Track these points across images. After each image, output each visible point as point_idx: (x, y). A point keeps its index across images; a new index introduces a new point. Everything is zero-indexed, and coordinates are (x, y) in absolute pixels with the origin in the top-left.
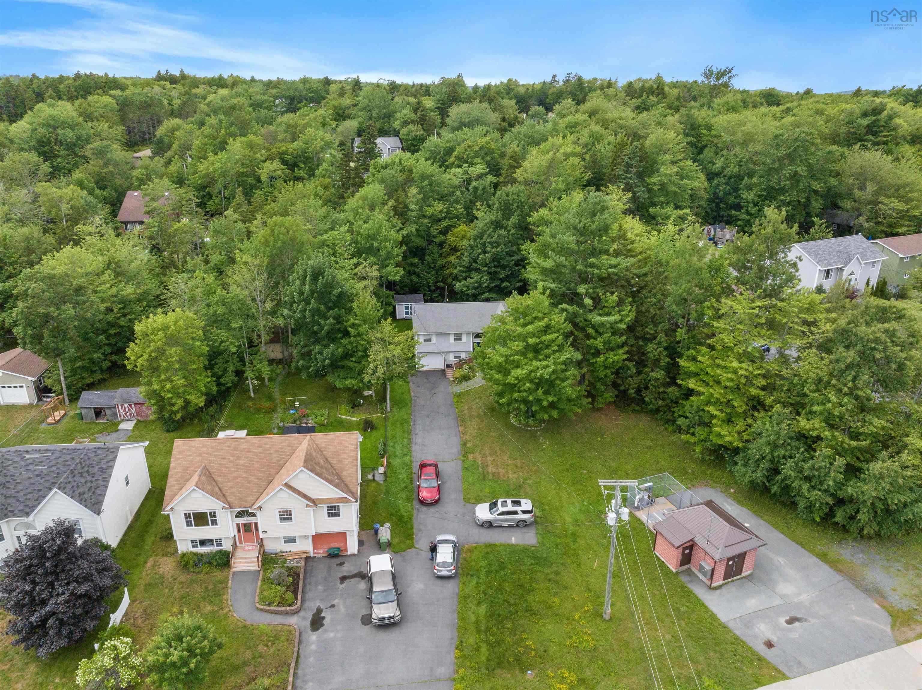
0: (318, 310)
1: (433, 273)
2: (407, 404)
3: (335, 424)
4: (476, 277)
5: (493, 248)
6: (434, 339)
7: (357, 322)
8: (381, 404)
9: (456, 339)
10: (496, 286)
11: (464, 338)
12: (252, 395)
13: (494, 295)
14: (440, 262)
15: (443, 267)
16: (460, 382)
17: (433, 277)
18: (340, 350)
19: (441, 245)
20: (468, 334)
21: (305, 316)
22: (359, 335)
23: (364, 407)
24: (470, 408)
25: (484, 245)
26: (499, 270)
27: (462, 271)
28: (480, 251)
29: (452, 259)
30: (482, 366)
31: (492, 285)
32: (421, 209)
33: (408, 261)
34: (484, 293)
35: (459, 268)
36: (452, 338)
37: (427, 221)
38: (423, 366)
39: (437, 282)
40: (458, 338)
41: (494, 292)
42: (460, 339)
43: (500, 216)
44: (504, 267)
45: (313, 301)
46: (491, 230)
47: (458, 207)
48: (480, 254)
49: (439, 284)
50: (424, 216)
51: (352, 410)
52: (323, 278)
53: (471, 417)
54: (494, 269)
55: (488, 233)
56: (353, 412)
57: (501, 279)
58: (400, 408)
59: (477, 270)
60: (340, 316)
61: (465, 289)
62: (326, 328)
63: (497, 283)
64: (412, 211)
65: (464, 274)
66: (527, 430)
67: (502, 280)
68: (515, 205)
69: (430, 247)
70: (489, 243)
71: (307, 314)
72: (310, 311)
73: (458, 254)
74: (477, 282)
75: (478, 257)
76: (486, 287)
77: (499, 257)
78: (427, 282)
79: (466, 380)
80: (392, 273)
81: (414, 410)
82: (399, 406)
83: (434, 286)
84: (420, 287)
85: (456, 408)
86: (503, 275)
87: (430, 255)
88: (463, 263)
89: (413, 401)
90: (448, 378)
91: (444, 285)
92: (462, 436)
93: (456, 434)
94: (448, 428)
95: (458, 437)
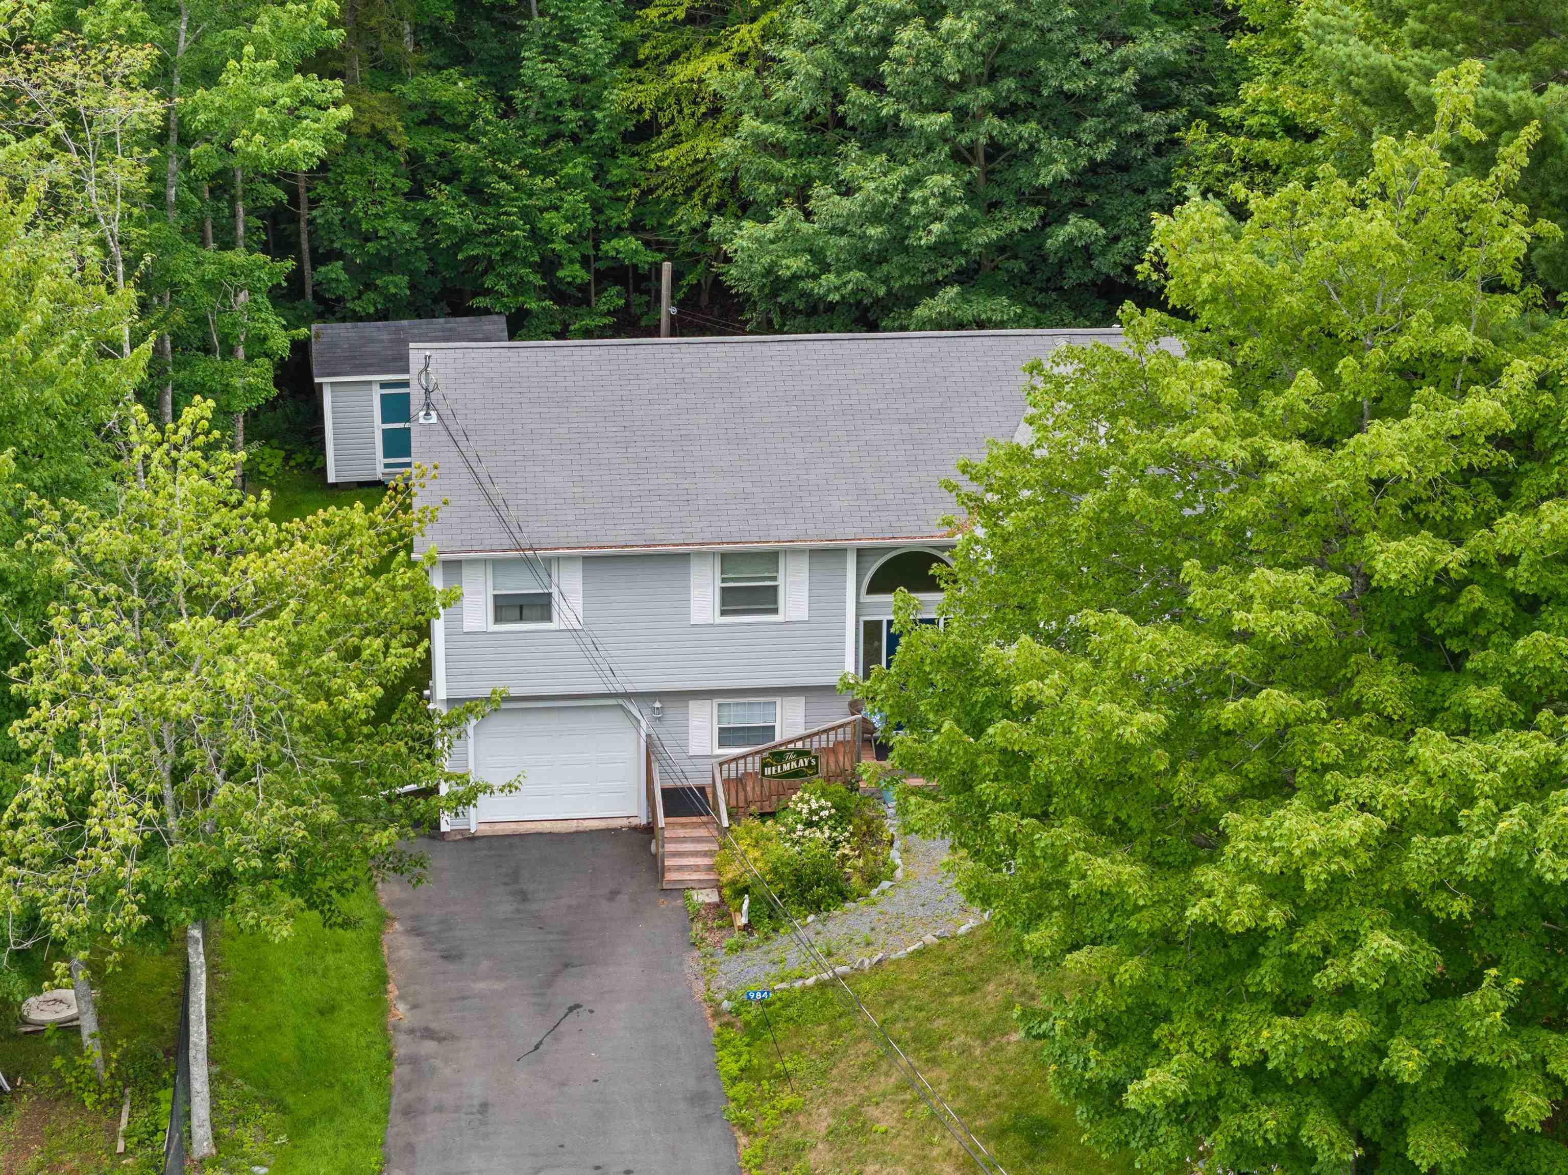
1: (578, 166)
2: (353, 1096)
4: (872, 176)
6: (572, 595)
8: (146, 1099)
9: (731, 598)
10: (1002, 248)
11: (795, 588)
15: (642, 128)
16: (768, 915)
17: (573, 199)
20: (824, 557)
24: (853, 1130)
26: (1028, 129)
27: (779, 150)
29: (710, 68)
30: (965, 784)
33: (409, 90)
34: (932, 289)
35: (749, 123)
36: (704, 587)
38: (467, 798)
39: (598, 235)
40: (749, 594)
41: (993, 292)
42: (765, 597)
44: (1066, 111)
48: (901, 18)
49: (609, 247)
54: (992, 124)
57: (1039, 196)
58: (300, 1128)
61: (796, 264)
63: (1027, 219)
65: (787, 169)
67: (1058, 204)
73: (746, 34)
74: (875, 218)
75: (886, 41)
76: (941, 248)
77: (1029, 39)
78: (534, 234)
79: (816, 906)
80: (261, 113)
81: (410, 1149)
82: (282, 1108)
83: (585, 261)
84: (490, 266)
85: (743, 1125)
86: (1060, 168)
87: (550, 52)
88: (782, 93)
89: (402, 1071)
90: (680, 891)
91: (647, 257)
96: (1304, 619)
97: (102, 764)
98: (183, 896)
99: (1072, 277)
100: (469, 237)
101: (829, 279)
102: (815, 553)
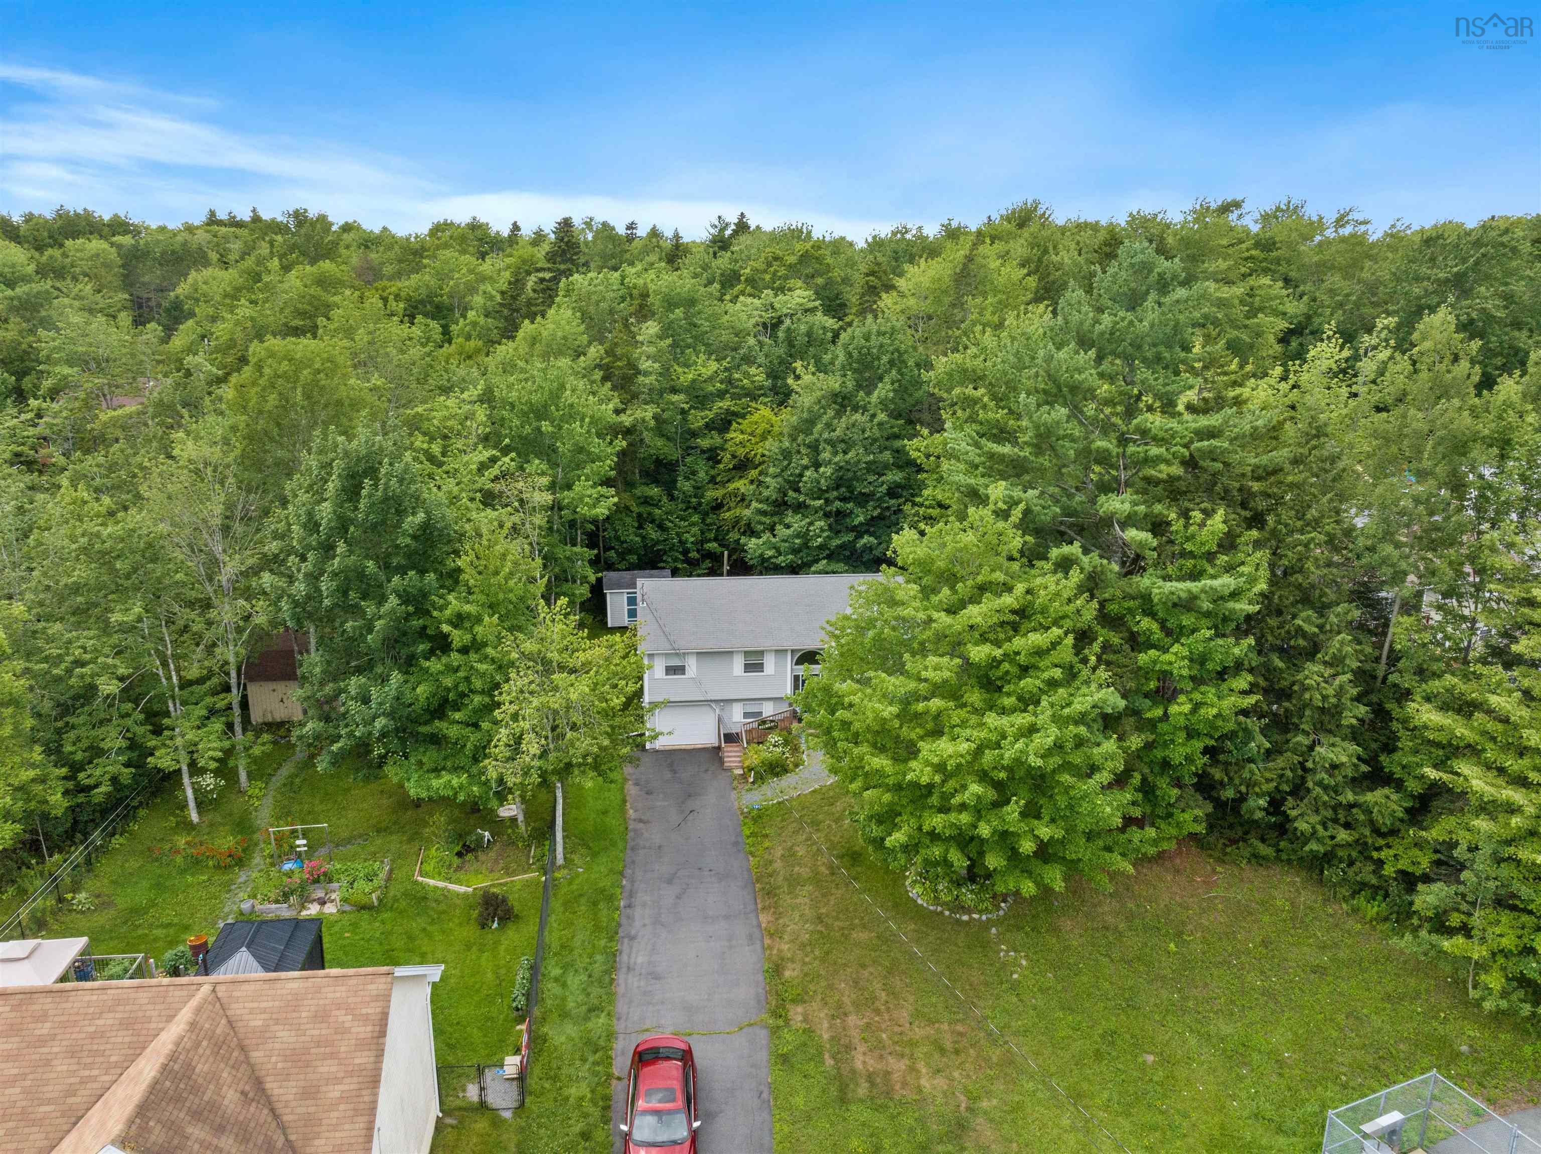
0: (361, 575)
1: (695, 518)
2: (614, 844)
3: (403, 904)
4: (797, 522)
5: (835, 453)
6: (692, 666)
8: (540, 845)
9: (749, 668)
10: (842, 547)
11: (770, 664)
12: (194, 817)
13: (841, 566)
14: (711, 494)
15: (718, 506)
16: (760, 778)
17: (695, 529)
18: (422, 690)
19: (712, 456)
20: (780, 652)
21: (318, 590)
23: (492, 854)
24: (790, 856)
25: (814, 448)
26: (850, 505)
27: (764, 513)
28: (805, 461)
29: (741, 485)
30: (828, 732)
31: (836, 542)
32: (666, 372)
33: (638, 492)
34: (817, 561)
35: (754, 504)
36: (738, 664)
37: (682, 397)
38: (655, 737)
39: (702, 542)
40: (754, 666)
41: (838, 561)
42: (759, 667)
43: (850, 385)
44: (863, 499)
45: (341, 547)
46: (831, 413)
47: (753, 370)
48: (806, 468)
49: (706, 546)
50: (674, 390)
51: (456, 861)
53: (794, 882)
54: (838, 504)
55: (825, 418)
56: (459, 868)
57: (853, 529)
58: (595, 855)
59: (800, 507)
61: (770, 553)
62: (379, 624)
63: (848, 537)
64: (646, 374)
65: (767, 520)
66: (958, 922)
67: (860, 533)
68: (885, 359)
69: (688, 459)
70: (829, 442)
71: (326, 585)
72: (335, 574)
73: (754, 473)
74: (798, 536)
75: (801, 475)
76: (821, 547)
77: (850, 475)
78: (680, 541)
79: (777, 775)
80: (587, 500)
81: (633, 862)
82: (590, 848)
83: (698, 551)
84: (665, 553)
85: (751, 853)
86: (861, 519)
87: (687, 478)
88: (766, 493)
89: (631, 834)
90: (730, 770)
91: (719, 550)
92: (767, 941)
93: (750, 937)
94: (727, 917)
95: (758, 946)
96: (946, 674)
97: (526, 725)
98: (555, 772)
99: (866, 557)
100: (658, 542)
101: (781, 558)
102: (777, 651)
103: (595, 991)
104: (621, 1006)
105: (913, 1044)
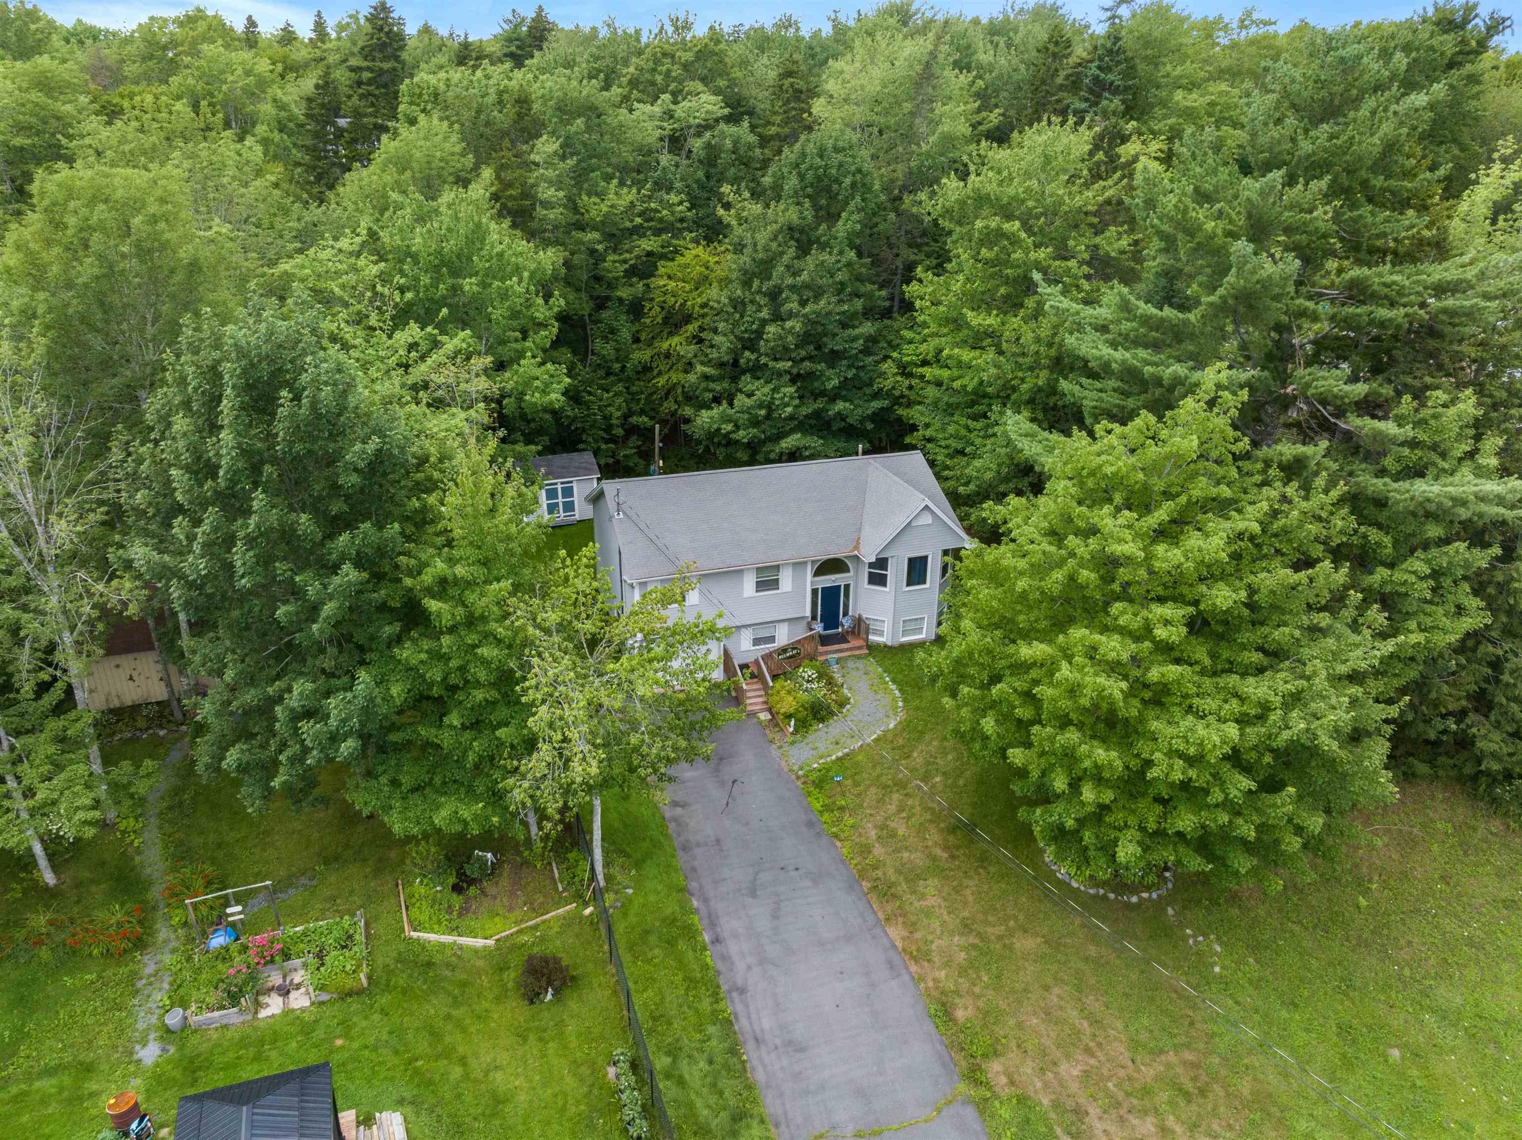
0: (287, 534)
1: (620, 387)
4: (762, 391)
5: (803, 303)
7: (460, 571)
9: (761, 586)
10: (811, 416)
11: (786, 579)
12: (49, 878)
13: (814, 442)
14: (640, 355)
15: (646, 369)
16: (803, 726)
17: (619, 400)
18: (396, 690)
19: (636, 309)
20: (799, 565)
21: (229, 567)
22: (472, 621)
23: (505, 882)
24: (887, 834)
25: (774, 295)
26: (821, 366)
27: (706, 377)
28: (765, 314)
29: (677, 343)
31: (805, 411)
32: (572, 205)
34: (780, 438)
35: (700, 368)
36: (749, 583)
37: (596, 235)
39: (629, 416)
40: (767, 583)
42: (773, 584)
43: (809, 214)
44: (834, 357)
45: (259, 499)
46: (791, 252)
47: (673, 198)
48: (766, 322)
49: (634, 420)
50: (581, 227)
51: (457, 901)
52: (297, 398)
53: (913, 876)
54: (807, 365)
55: (786, 258)
56: (464, 911)
57: (825, 393)
58: (638, 864)
59: (756, 370)
60: (381, 551)
61: (729, 427)
62: (328, 609)
63: (819, 404)
64: (547, 205)
65: (718, 386)
66: (1128, 906)
67: (834, 397)
68: (848, 181)
69: (605, 314)
70: (792, 288)
71: (241, 556)
72: (251, 541)
73: (692, 328)
74: (760, 406)
75: (760, 331)
76: (791, 417)
77: (820, 329)
78: (605, 418)
79: (822, 720)
81: (694, 869)
82: (627, 856)
83: (622, 426)
84: (584, 430)
85: (836, 836)
86: (835, 382)
87: (605, 339)
88: (714, 354)
89: (672, 826)
90: (753, 715)
91: (651, 423)
92: (914, 968)
93: (891, 966)
94: (848, 939)
95: (906, 977)
99: (836, 426)
100: (574, 419)
101: (741, 433)
102: (795, 564)
103: (728, 1085)
104: (771, 1104)
105: (1146, 1092)
